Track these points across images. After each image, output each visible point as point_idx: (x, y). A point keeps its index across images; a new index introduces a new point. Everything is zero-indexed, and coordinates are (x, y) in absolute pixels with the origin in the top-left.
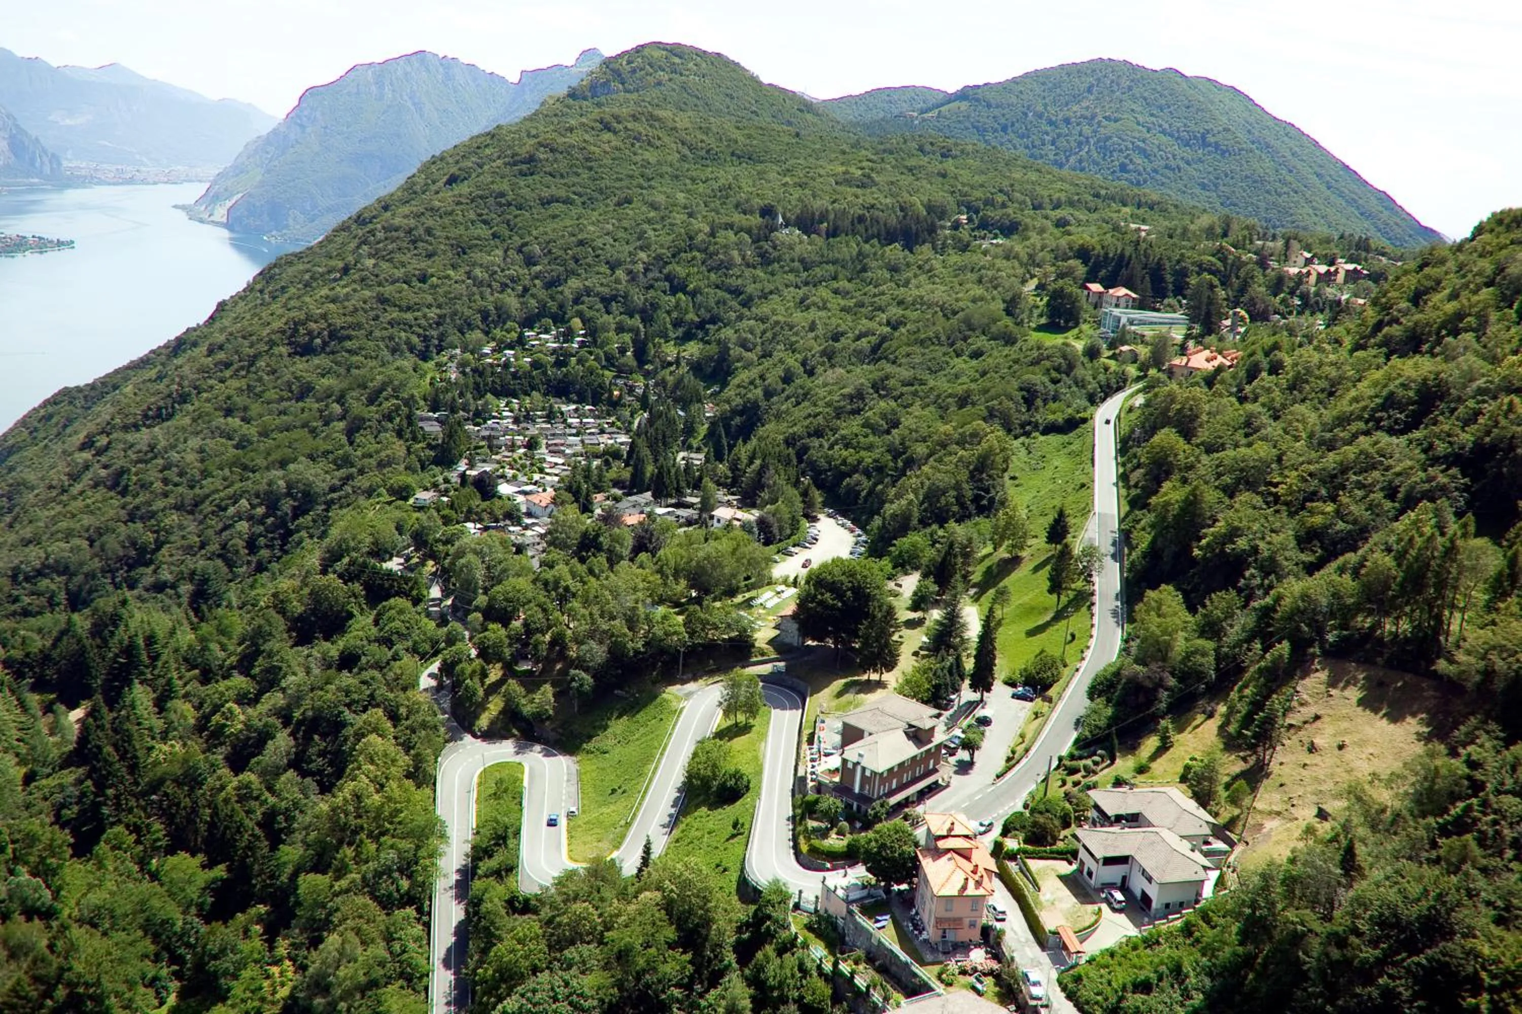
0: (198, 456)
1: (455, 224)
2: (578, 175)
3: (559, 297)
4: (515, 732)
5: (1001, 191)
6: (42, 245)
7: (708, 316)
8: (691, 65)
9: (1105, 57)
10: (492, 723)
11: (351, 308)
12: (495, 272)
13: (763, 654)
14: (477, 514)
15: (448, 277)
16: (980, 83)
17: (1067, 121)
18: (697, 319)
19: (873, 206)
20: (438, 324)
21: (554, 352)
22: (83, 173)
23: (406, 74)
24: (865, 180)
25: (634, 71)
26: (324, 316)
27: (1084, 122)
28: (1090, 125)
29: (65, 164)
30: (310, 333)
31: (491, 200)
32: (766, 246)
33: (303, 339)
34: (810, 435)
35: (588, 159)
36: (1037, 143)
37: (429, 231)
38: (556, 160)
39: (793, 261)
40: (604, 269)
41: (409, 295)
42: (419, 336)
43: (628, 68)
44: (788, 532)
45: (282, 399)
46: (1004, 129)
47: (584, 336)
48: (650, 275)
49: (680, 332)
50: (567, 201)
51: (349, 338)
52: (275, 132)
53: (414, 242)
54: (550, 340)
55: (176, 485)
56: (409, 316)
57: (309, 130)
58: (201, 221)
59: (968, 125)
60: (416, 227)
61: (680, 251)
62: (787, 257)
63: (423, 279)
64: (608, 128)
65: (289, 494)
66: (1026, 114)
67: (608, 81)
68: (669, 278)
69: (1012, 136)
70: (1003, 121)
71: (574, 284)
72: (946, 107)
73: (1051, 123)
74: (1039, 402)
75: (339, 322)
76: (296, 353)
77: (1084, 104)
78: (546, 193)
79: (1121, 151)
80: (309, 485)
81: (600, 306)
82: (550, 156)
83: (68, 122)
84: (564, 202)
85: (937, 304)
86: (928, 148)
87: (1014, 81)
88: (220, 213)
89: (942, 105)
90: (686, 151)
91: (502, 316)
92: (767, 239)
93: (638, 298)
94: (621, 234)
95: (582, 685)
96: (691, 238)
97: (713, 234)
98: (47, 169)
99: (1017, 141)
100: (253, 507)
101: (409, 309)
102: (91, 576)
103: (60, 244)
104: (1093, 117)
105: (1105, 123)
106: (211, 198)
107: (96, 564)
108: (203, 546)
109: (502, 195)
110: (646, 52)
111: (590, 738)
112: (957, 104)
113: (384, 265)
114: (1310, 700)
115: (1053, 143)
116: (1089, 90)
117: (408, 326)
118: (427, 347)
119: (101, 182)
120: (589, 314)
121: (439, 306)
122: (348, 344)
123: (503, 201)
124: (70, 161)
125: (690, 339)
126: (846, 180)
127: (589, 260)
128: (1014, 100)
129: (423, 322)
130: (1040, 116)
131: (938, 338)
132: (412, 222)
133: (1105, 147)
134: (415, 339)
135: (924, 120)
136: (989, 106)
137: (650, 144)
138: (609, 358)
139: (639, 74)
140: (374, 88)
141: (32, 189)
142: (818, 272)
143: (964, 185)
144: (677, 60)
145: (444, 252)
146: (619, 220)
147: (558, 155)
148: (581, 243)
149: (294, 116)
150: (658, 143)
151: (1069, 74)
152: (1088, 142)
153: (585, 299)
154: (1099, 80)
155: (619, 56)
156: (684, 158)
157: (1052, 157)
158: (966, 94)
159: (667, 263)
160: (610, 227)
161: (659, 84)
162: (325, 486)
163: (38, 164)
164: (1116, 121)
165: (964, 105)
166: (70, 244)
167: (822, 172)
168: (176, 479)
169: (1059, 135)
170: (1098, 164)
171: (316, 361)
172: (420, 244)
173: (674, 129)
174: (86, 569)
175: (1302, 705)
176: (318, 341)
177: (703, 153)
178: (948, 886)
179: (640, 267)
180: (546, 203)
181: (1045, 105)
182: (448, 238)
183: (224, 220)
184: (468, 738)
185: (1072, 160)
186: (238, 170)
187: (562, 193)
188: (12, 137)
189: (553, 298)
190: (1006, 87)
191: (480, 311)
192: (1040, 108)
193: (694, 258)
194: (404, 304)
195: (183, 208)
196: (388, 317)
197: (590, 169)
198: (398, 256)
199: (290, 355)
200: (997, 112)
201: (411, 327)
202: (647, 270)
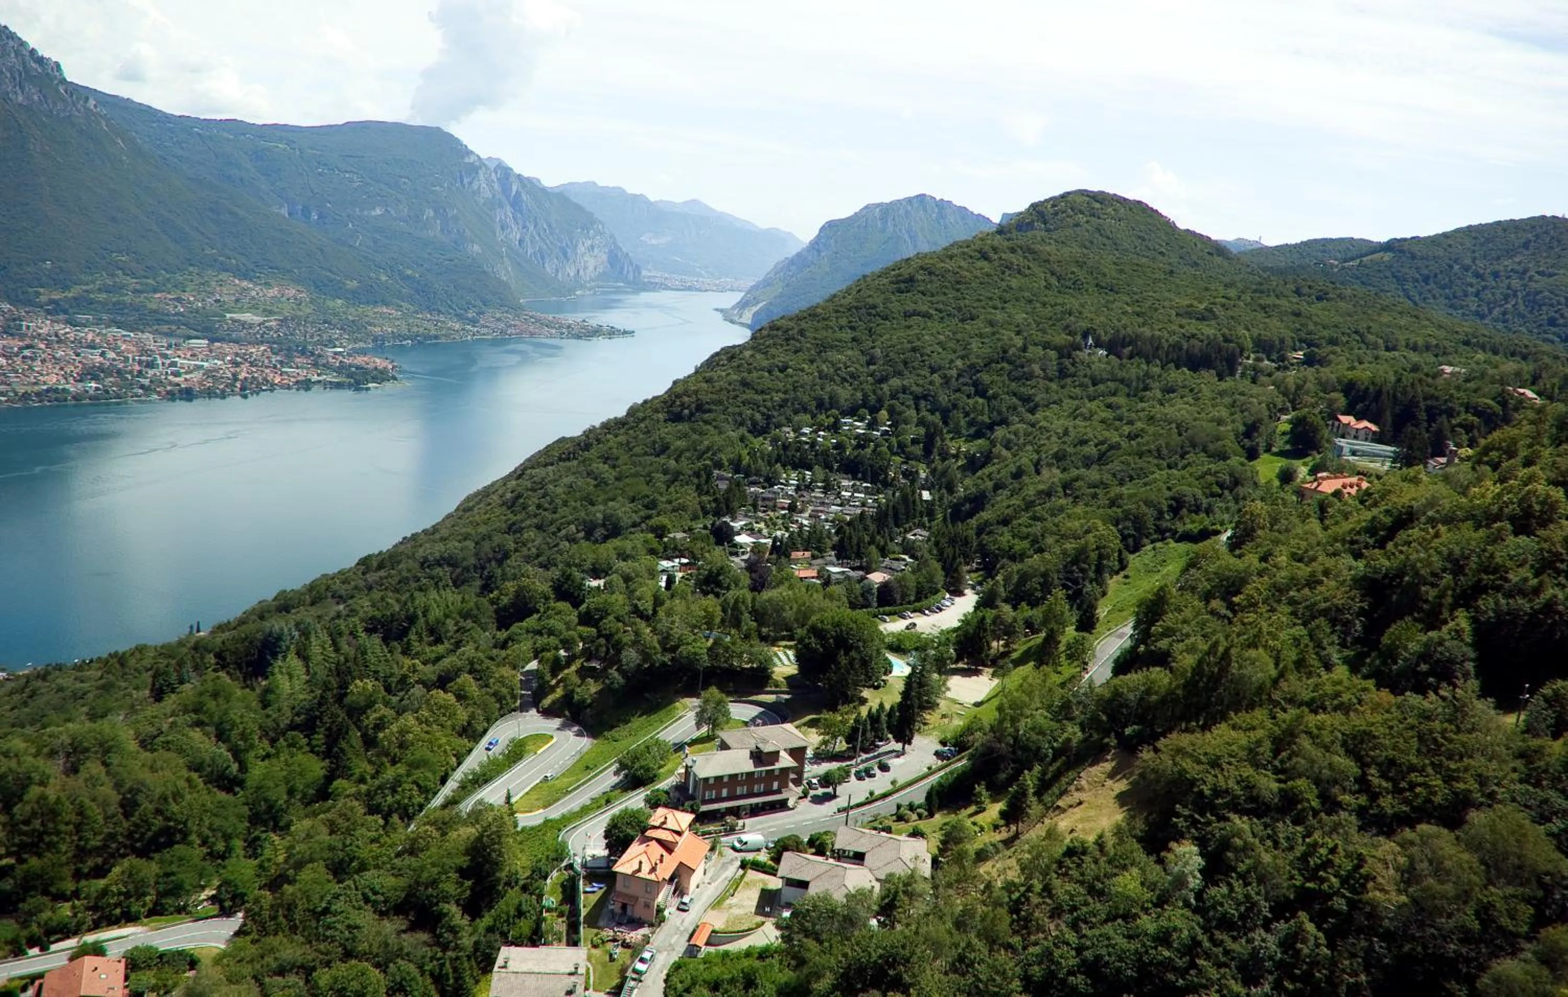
0: (566, 489)
1: (827, 328)
2: (945, 294)
3: (879, 392)
4: (567, 713)
5: (1356, 332)
6: (612, 333)
7: (999, 418)
8: (1110, 210)
9: (1548, 215)
10: (554, 703)
11: (718, 388)
12: (840, 369)
13: (777, 686)
14: (680, 551)
15: (802, 370)
16: (1408, 236)
17: (1496, 275)
18: (988, 421)
19: (1193, 336)
20: (781, 406)
21: (858, 437)
22: (657, 280)
23: (907, 212)
24: (1206, 314)
25: (1056, 214)
26: (696, 392)
27: (1514, 276)
28: (1521, 279)
29: (644, 273)
30: (682, 405)
31: (863, 311)
32: (1067, 362)
33: (676, 409)
34: (998, 523)
35: (958, 283)
36: (1459, 294)
37: (802, 332)
38: (931, 282)
39: (1085, 376)
40: (925, 372)
41: (767, 380)
42: (763, 414)
43: (1052, 211)
44: (912, 598)
45: (646, 454)
46: (1426, 280)
47: (889, 426)
48: (961, 380)
49: (972, 430)
50: (926, 315)
51: (710, 411)
52: (799, 255)
53: (787, 340)
54: (860, 428)
55: (545, 510)
56: (759, 398)
57: (823, 254)
58: (732, 322)
59: (1388, 274)
60: (793, 328)
61: (992, 361)
62: (1082, 373)
63: (783, 370)
64: (985, 257)
65: (604, 525)
66: (1451, 267)
67: (1033, 221)
68: (976, 384)
69: (1432, 286)
70: (1426, 272)
71: (895, 382)
72: (1369, 257)
73: (1478, 275)
74: (1184, 511)
75: (705, 398)
76: (670, 420)
77: (1517, 260)
78: (910, 307)
79: (1552, 305)
80: (618, 519)
81: (911, 403)
82: (927, 278)
83: (654, 242)
84: (923, 316)
85: (1175, 421)
86: (1306, 290)
87: (1445, 235)
88: (747, 317)
89: (1366, 255)
90: (1054, 281)
91: (833, 402)
92: (1069, 356)
93: (944, 399)
94: (951, 345)
95: (612, 683)
96: (1005, 352)
97: (1024, 349)
98: (631, 276)
99: (1437, 292)
100: (578, 531)
101: (762, 392)
102: (467, 569)
103: (625, 332)
104: (1525, 271)
105: (1537, 277)
106: (743, 305)
107: (472, 561)
108: (538, 556)
109: (874, 307)
110: (1070, 198)
111: (612, 727)
112: (1381, 254)
113: (758, 356)
114: (1086, 786)
115: (1477, 294)
116: (1526, 246)
117: (756, 406)
118: (768, 424)
119: (667, 288)
120: (899, 407)
121: (785, 392)
122: (706, 416)
123: (873, 312)
124: (650, 271)
125: (979, 438)
126: (1188, 313)
127: (916, 364)
128: (1441, 253)
129: (769, 404)
130: (1467, 268)
131: (1158, 451)
132: (791, 324)
133: (1535, 302)
134: (758, 417)
135: (1343, 268)
136: (1413, 257)
137: (1019, 272)
138: (901, 446)
139: (1060, 216)
140: (879, 224)
141: (618, 291)
142: (1101, 387)
143: (1316, 324)
144: (1097, 205)
145: (809, 350)
146: (954, 333)
147: (933, 278)
148: (914, 350)
149: (815, 245)
150: (1027, 272)
151: (1505, 230)
152: (1515, 295)
153: (901, 396)
154: (1537, 236)
155: (1046, 201)
156: (1048, 287)
157: (1474, 308)
158: (1392, 246)
159: (979, 371)
160: (942, 337)
161: (1077, 225)
162: (630, 522)
163: (625, 272)
164: (1551, 275)
165: (1388, 256)
166: (632, 333)
167: (1166, 304)
168: (546, 505)
169: (1484, 288)
170: (1523, 317)
171: (680, 427)
172: (792, 342)
173: (1048, 261)
174: (465, 564)
175: (1077, 790)
176: (686, 412)
177: (1068, 283)
178: (627, 865)
179: (954, 373)
180: (907, 315)
181: (1474, 259)
182: (815, 339)
183: (749, 322)
184: (533, 711)
185: (1496, 312)
186: (767, 283)
187: (924, 308)
188: (611, 252)
189: (874, 392)
190: (1435, 241)
191: (815, 399)
192: (1468, 261)
193: (1002, 369)
194: (759, 388)
195: (721, 311)
196: (745, 397)
197: (958, 290)
198: (773, 351)
199: (665, 421)
200: (1419, 263)
201: (758, 407)
202: (959, 376)
